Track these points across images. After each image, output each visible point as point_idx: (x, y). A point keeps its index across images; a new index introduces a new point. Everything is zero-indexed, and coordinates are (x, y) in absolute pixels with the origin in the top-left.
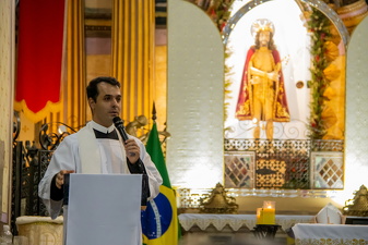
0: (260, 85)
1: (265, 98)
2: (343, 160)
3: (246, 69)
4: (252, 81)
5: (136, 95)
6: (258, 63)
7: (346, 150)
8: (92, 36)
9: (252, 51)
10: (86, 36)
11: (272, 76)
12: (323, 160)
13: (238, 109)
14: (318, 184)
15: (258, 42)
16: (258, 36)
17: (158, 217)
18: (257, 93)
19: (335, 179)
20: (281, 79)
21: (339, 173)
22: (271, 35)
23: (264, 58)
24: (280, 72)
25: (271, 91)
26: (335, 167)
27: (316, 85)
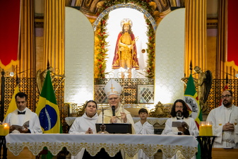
0: (124, 51)
1: (126, 58)
2: (154, 89)
3: (117, 43)
4: (120, 50)
5: (55, 56)
6: (124, 41)
7: (155, 84)
8: (38, 27)
9: (121, 34)
10: (35, 27)
11: (130, 47)
12: (144, 89)
13: (113, 63)
14: (141, 101)
15: (123, 30)
16: (123, 27)
17: (49, 119)
18: (123, 55)
19: (150, 98)
20: (135, 48)
21: (152, 95)
22: (130, 27)
23: (126, 38)
24: (134, 45)
25: (130, 54)
26: (150, 92)
27: (150, 51)
